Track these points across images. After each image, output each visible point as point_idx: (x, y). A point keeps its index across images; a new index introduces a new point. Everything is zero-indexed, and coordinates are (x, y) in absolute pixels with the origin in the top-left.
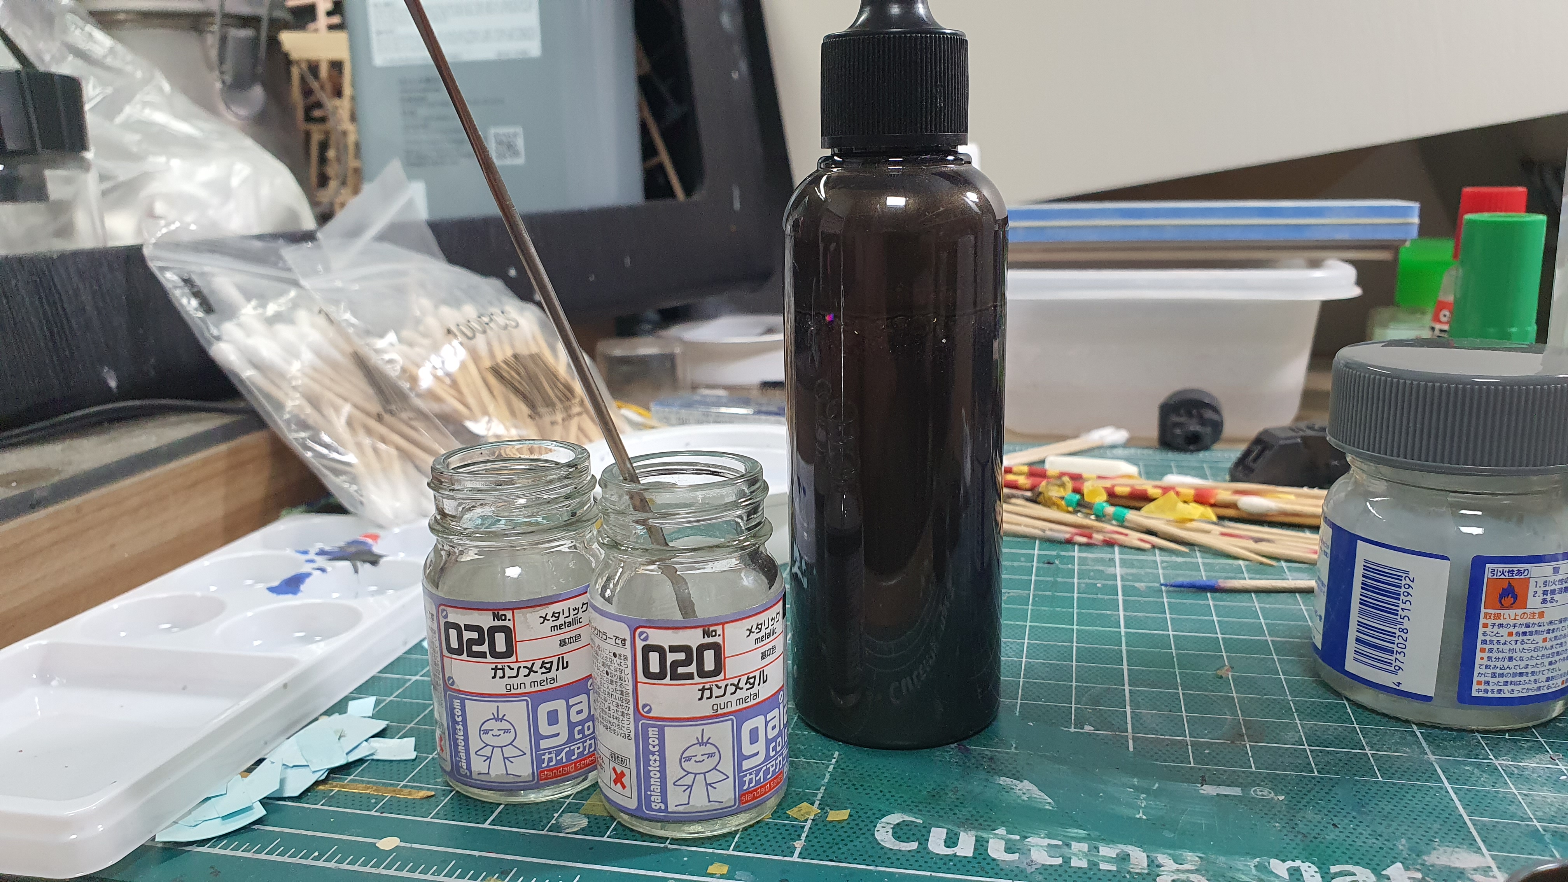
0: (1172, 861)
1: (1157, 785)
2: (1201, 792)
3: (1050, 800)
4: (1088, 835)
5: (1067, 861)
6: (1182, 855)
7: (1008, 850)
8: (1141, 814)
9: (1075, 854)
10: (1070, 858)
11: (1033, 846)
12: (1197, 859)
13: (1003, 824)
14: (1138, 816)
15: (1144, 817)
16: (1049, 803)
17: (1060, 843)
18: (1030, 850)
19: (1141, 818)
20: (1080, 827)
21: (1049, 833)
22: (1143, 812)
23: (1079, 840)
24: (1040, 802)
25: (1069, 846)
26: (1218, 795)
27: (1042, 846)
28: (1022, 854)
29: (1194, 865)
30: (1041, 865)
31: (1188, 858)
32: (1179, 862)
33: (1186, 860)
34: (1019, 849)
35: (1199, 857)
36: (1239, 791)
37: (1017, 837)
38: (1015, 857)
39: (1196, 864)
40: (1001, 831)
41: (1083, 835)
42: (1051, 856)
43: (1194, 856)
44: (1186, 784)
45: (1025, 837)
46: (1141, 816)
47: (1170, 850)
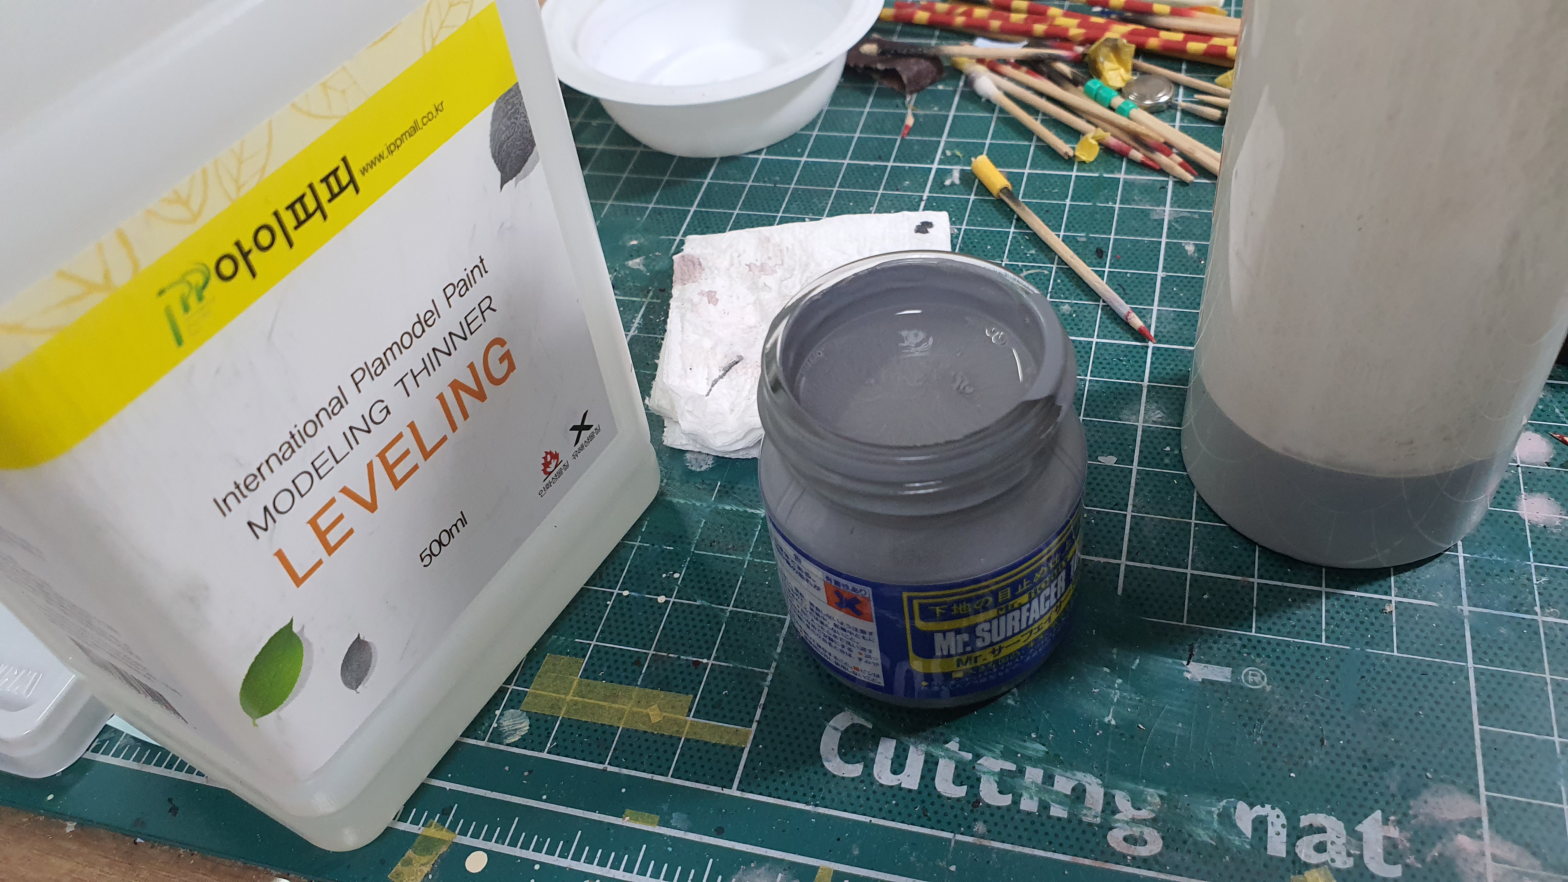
0: (1130, 803)
1: (1137, 662)
2: (1186, 674)
4: (1047, 753)
5: (1016, 802)
6: (1142, 792)
8: (1110, 717)
9: (1027, 788)
10: (1021, 796)
11: (984, 773)
12: (1158, 800)
13: (957, 732)
14: (1106, 720)
15: (1113, 722)
17: (1013, 767)
18: (979, 780)
19: (1109, 724)
21: (1005, 749)
22: (1113, 711)
23: (1035, 762)
25: (1021, 772)
26: (1203, 680)
27: (994, 774)
28: (971, 787)
29: (1153, 811)
30: (989, 806)
31: (1149, 798)
32: (1137, 805)
33: (1145, 801)
34: (968, 778)
35: (1161, 797)
36: (1229, 675)
37: (969, 756)
38: (961, 792)
39: (1155, 809)
40: (953, 745)
41: (1041, 754)
42: (1000, 792)
43: (1156, 796)
44: (1170, 661)
45: (978, 756)
46: (1110, 719)
47: (1131, 786)
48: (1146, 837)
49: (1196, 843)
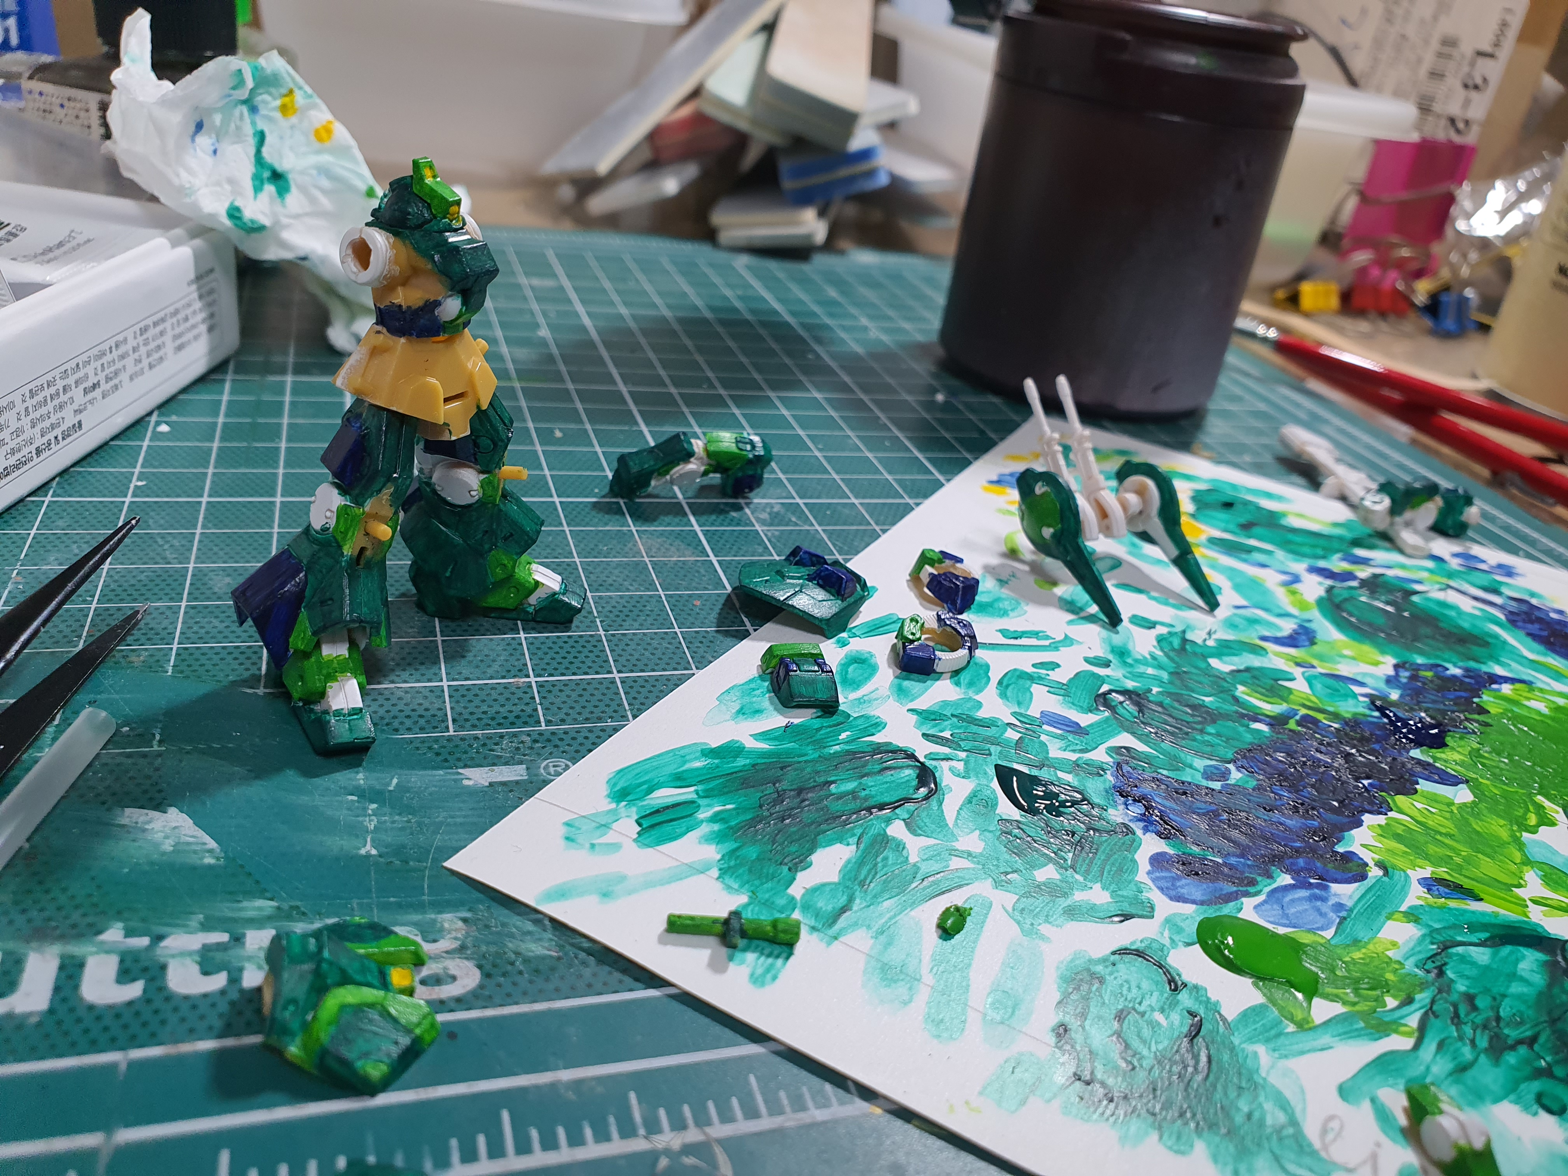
1: (395, 781)
2: (466, 782)
3: (212, 844)
4: (278, 908)
5: (234, 979)
6: (434, 921)
7: (125, 975)
8: (368, 847)
9: (249, 959)
10: (241, 970)
11: (173, 956)
12: (460, 924)
13: (119, 915)
14: (363, 852)
15: (374, 852)
16: (211, 851)
17: (224, 937)
18: (163, 968)
19: (368, 856)
20: (262, 893)
21: (207, 918)
22: (373, 840)
23: (258, 923)
24: (195, 852)
25: (238, 939)
26: (491, 784)
27: (190, 954)
28: (150, 980)
29: (456, 939)
30: (186, 998)
31: (446, 925)
32: (431, 937)
33: (442, 930)
34: (145, 970)
35: (465, 920)
36: (524, 773)
37: (145, 941)
38: (135, 990)
39: (459, 935)
40: (114, 934)
41: (267, 912)
42: (205, 973)
43: (455, 920)
44: (441, 772)
45: (160, 938)
46: (369, 849)
47: (416, 917)
48: (453, 972)
49: (527, 961)
